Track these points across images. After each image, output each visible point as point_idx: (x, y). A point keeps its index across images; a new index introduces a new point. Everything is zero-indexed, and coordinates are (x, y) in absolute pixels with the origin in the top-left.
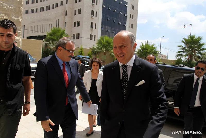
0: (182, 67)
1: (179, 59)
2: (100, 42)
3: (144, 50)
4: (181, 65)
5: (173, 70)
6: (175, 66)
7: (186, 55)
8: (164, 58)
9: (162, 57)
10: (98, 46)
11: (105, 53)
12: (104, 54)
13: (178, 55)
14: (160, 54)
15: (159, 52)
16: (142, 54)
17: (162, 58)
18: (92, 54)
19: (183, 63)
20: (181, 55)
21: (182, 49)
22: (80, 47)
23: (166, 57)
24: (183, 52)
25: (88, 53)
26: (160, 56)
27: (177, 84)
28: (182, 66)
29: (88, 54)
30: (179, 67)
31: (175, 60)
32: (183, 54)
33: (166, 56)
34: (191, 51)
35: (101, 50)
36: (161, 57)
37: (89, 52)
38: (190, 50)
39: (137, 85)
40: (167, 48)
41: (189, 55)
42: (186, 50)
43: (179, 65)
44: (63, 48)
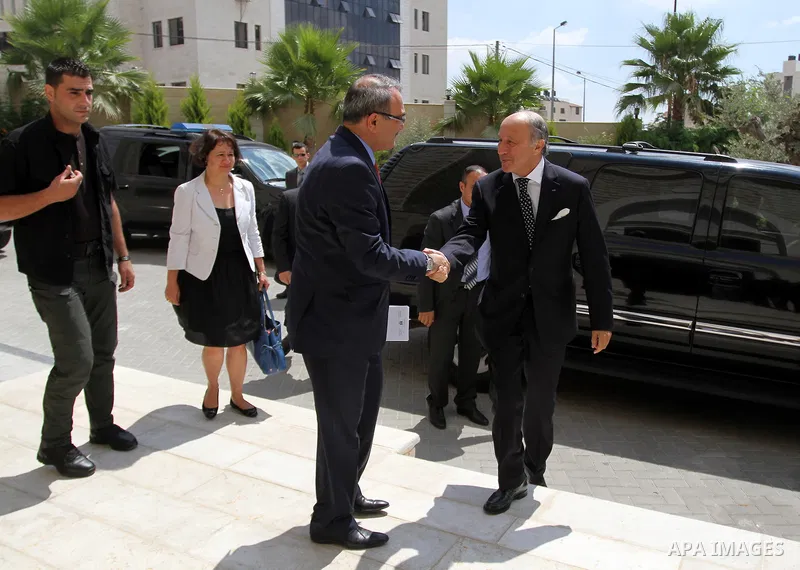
0: (641, 154)
1: (631, 116)
2: (281, 57)
3: (483, 85)
4: (636, 144)
5: (602, 170)
6: (609, 150)
7: (656, 101)
8: (571, 118)
9: (563, 111)
10: (272, 76)
11: (310, 104)
12: (306, 112)
13: (625, 103)
14: (553, 100)
15: (546, 93)
16: (475, 103)
17: (562, 117)
18: (248, 115)
19: (643, 136)
20: (639, 99)
21: (644, 74)
22: (188, 87)
23: (577, 113)
24: (646, 87)
25: (232, 109)
26: (553, 110)
27: (623, 228)
28: (641, 150)
29: (232, 116)
30: (628, 152)
31: (613, 121)
32: (646, 96)
33: (578, 109)
34: (677, 84)
35: (290, 96)
36: (558, 111)
37: (236, 107)
38: (672, 76)
39: (556, 218)
40: (579, 73)
41: (669, 97)
42: (657, 77)
43: (626, 145)
44: (383, 114)
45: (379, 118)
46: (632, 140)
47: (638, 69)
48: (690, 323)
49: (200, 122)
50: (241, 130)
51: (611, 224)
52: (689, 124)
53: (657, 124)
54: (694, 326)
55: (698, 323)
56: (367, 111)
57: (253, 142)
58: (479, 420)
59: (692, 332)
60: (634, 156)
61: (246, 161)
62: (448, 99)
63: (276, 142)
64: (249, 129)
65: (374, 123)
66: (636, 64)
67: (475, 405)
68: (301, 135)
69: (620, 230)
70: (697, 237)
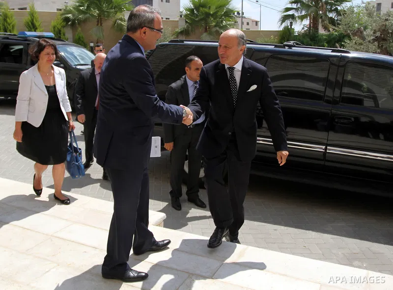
0: (295, 49)
1: (288, 26)
3: (201, 9)
4: (291, 43)
5: (271, 57)
6: (276, 46)
7: (302, 18)
8: (252, 28)
9: (248, 24)
10: (78, 4)
11: (100, 20)
12: (98, 25)
13: (284, 18)
14: (242, 17)
15: (238, 13)
16: (197, 19)
17: (248, 27)
18: (64, 27)
19: (295, 38)
20: (292, 17)
21: (294, 2)
22: (28, 10)
23: (257, 25)
24: (296, 9)
25: (54, 23)
26: (242, 23)
28: (294, 46)
29: (54, 27)
30: (287, 48)
31: (278, 30)
32: (296, 15)
33: (257, 22)
34: (314, 8)
35: (88, 15)
36: (245, 24)
37: (56, 22)
38: (311, 3)
39: (249, 90)
40: (257, 1)
41: (310, 15)
42: (302, 4)
43: (285, 43)
44: (150, 28)
45: (148, 30)
46: (288, 40)
48: (324, 147)
49: (35, 31)
50: (59, 36)
52: (322, 31)
53: (303, 31)
54: (326, 149)
55: (328, 147)
56: (141, 26)
57: (67, 42)
58: (201, 206)
59: (325, 153)
60: (290, 50)
61: (62, 54)
62: (181, 17)
63: (80, 42)
64: (64, 35)
65: (145, 33)
67: (198, 196)
68: (95, 38)
70: (327, 96)
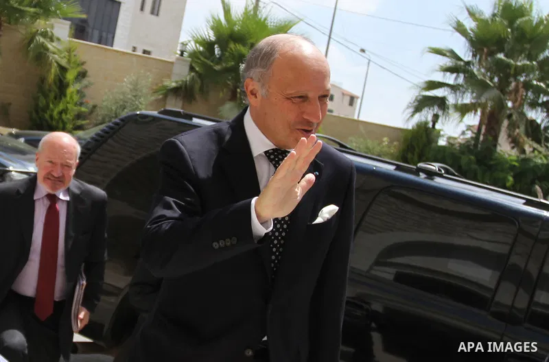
0: (439, 182)
1: (426, 123)
3: (232, 45)
4: (435, 167)
5: (385, 191)
6: (399, 168)
7: (463, 110)
8: (341, 110)
13: (422, 104)
16: (217, 68)
17: (331, 106)
19: (443, 155)
20: (441, 103)
21: (451, 70)
23: (352, 105)
24: (454, 88)
27: (393, 271)
28: (441, 176)
30: (422, 175)
32: (451, 100)
33: (352, 100)
34: (496, 92)
38: (491, 79)
40: (363, 51)
41: (484, 107)
42: (470, 77)
43: (421, 165)
46: (427, 160)
47: (447, 62)
51: (378, 263)
52: (505, 148)
53: (461, 140)
60: (429, 182)
62: (182, 54)
66: (444, 55)
69: (388, 274)
70: (498, 304)
